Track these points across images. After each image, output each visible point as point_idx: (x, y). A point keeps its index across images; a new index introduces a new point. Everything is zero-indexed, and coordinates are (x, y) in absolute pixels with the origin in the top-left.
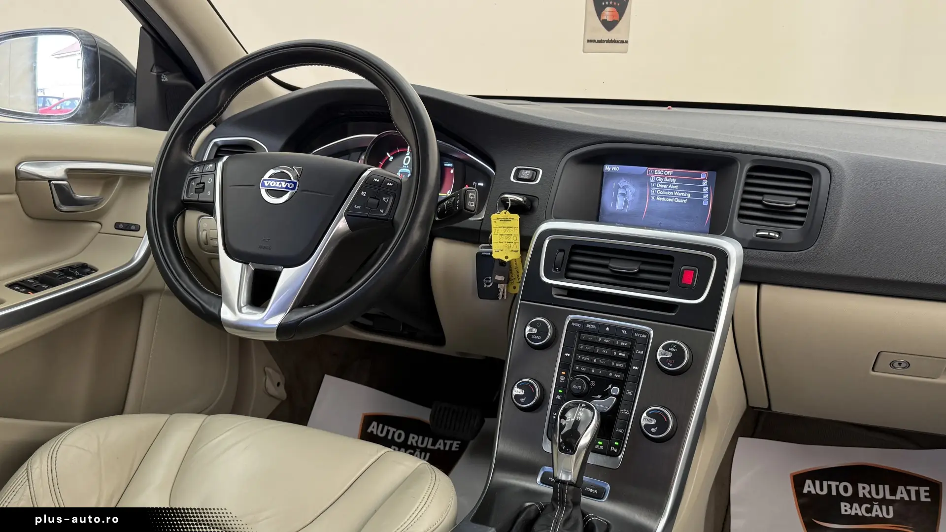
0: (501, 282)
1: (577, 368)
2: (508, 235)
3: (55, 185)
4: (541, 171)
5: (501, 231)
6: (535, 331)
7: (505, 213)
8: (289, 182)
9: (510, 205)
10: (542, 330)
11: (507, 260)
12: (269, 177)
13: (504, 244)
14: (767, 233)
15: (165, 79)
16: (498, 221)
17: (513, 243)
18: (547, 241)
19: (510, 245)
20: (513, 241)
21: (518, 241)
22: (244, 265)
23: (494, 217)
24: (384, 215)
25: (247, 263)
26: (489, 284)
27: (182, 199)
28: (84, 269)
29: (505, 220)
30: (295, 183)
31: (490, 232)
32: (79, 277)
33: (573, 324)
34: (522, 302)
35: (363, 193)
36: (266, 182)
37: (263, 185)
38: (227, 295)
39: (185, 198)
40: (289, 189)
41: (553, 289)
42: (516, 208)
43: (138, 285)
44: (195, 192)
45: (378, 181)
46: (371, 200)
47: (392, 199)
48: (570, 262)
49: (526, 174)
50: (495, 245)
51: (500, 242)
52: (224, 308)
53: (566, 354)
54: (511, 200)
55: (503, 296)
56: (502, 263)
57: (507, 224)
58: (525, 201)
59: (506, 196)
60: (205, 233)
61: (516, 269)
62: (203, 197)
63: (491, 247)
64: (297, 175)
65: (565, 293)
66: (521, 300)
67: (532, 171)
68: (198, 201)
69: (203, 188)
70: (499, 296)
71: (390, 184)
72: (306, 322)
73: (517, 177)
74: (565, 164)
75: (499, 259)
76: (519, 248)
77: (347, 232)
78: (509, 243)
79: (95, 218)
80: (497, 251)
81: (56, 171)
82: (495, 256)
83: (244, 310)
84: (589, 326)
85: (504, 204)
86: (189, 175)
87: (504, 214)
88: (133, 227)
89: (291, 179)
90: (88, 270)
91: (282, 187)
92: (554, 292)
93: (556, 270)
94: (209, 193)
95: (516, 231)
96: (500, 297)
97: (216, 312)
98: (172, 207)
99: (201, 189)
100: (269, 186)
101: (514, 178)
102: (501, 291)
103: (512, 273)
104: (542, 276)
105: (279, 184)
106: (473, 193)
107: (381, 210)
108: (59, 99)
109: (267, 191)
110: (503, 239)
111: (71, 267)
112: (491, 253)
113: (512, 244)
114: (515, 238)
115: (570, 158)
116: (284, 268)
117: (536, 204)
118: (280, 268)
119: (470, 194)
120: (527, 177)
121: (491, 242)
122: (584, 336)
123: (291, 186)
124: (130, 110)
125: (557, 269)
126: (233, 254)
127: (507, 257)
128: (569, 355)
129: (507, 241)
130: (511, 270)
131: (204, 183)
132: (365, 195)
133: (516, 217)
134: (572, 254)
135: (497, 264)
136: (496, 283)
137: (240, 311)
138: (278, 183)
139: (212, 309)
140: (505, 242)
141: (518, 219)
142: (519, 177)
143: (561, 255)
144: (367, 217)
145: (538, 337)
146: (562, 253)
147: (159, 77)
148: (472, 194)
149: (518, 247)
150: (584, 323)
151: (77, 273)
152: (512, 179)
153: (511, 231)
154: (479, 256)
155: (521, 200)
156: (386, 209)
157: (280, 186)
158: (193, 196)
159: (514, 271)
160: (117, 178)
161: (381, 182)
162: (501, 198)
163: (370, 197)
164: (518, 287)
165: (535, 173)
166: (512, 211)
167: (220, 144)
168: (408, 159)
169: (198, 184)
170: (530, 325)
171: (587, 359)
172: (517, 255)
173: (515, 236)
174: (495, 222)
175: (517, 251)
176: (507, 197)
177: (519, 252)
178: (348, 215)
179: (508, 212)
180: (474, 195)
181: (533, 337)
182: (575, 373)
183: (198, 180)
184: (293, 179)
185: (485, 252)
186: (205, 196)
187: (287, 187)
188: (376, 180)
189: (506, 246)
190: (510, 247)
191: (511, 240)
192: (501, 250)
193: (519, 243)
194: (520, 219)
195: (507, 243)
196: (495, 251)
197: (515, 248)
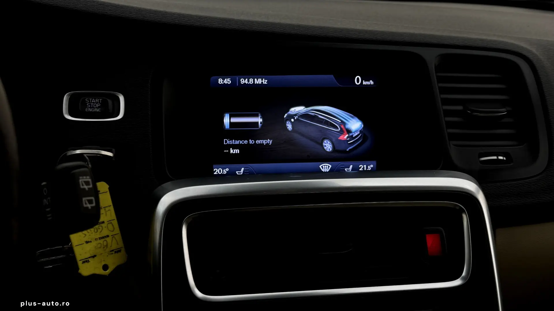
4: (120, 96)
11: (107, 273)
13: (94, 243)
14: (495, 158)
17: (110, 237)
18: (184, 226)
19: (105, 244)
20: (110, 234)
21: (117, 230)
50: (80, 250)
51: (87, 242)
54: (89, 157)
58: (115, 156)
59: (77, 151)
75: (91, 276)
76: (121, 244)
78: (101, 241)
80: (86, 261)
82: (85, 270)
95: (108, 213)
101: (70, 114)
113: (109, 240)
114: (110, 226)
120: (95, 110)
127: (105, 267)
129: (98, 236)
133: (106, 187)
140: (96, 239)
141: (108, 190)
142: (80, 110)
149: (119, 242)
155: (111, 154)
165: (109, 102)
173: (110, 222)
175: (119, 251)
176: (82, 154)
189: (99, 246)
190: (107, 245)
191: (105, 233)
192: (94, 256)
193: (120, 235)
194: (109, 188)
195: (99, 241)
196: (81, 262)
197: (114, 247)
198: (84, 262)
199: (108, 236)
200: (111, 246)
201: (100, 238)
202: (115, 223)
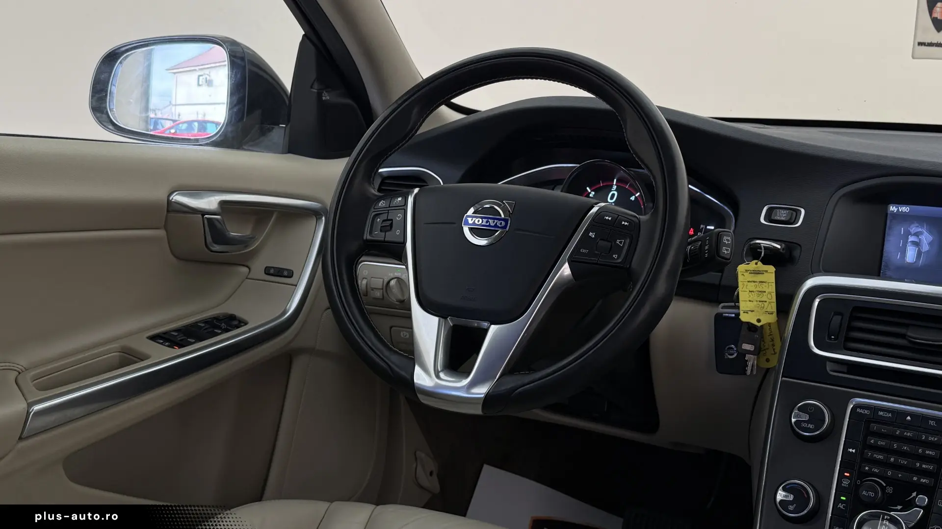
0: (749, 352)
1: (867, 468)
2: (760, 292)
3: (208, 219)
4: (803, 211)
5: (751, 287)
6: (805, 417)
7: (756, 264)
8: (499, 219)
9: (763, 254)
10: (816, 417)
11: (759, 324)
12: (473, 214)
13: (755, 303)
15: (326, 97)
16: (746, 274)
17: (768, 303)
18: (817, 302)
19: (763, 305)
20: (768, 301)
21: (774, 300)
22: (442, 319)
23: (741, 268)
24: (620, 260)
25: (445, 318)
26: (732, 354)
27: (365, 238)
28: (231, 322)
29: (757, 272)
30: (506, 221)
31: (738, 287)
32: (227, 331)
33: (858, 410)
34: (784, 379)
35: (591, 234)
36: (470, 219)
37: (467, 223)
38: (420, 356)
39: (369, 237)
40: (499, 227)
41: (828, 363)
42: (770, 258)
43: (290, 342)
44: (381, 231)
45: (610, 219)
46: (602, 243)
47: (628, 241)
48: (850, 328)
49: (782, 215)
50: (743, 305)
51: (750, 301)
52: (417, 369)
53: (851, 450)
54: (764, 247)
55: (752, 370)
56: (751, 327)
57: (759, 278)
58: (783, 249)
59: (758, 241)
60: (364, 282)
61: (771, 336)
62: (390, 237)
63: (738, 308)
64: (509, 211)
65: (845, 369)
66: (782, 377)
67: (791, 211)
68: (384, 242)
69: (391, 226)
70: (747, 371)
71: (626, 223)
72: (520, 393)
73: (768, 217)
74: (838, 201)
75: (748, 323)
76: (774, 309)
77: (569, 281)
78: (760, 303)
79: (244, 261)
80: (746, 312)
81: (209, 203)
82: (744, 318)
83: (442, 375)
84: (881, 413)
85: (754, 254)
86: (373, 210)
87: (753, 265)
88: (286, 273)
89: (501, 216)
90: (236, 323)
91: (489, 226)
92: (829, 367)
93: (830, 339)
94: (398, 232)
95: (770, 287)
96: (749, 372)
97: (408, 377)
98: (354, 246)
99: (388, 226)
100: (474, 223)
101: (765, 220)
102: (750, 364)
103: (763, 341)
104: (812, 347)
105: (487, 222)
106: (728, 236)
107: (614, 256)
108: (174, 121)
109: (471, 230)
110: (754, 297)
111: (217, 318)
112: (738, 315)
113: (766, 304)
114: (769, 296)
115: (844, 195)
116: (491, 324)
117: (796, 253)
118: (485, 324)
119: (725, 238)
120: (783, 219)
121: (738, 300)
122: (875, 427)
123: (501, 224)
124: (279, 134)
125: (833, 337)
126: (428, 306)
127: (759, 321)
128: (854, 451)
129: (759, 300)
130: (763, 337)
131: (392, 220)
132: (593, 237)
133: (771, 269)
134: (852, 318)
135: (745, 328)
136: (742, 354)
137: (438, 377)
138: (485, 220)
139: (403, 373)
140: (757, 301)
142: (772, 218)
143: (837, 319)
144: (596, 264)
145: (810, 426)
146: (839, 318)
147: (319, 95)
148: (727, 238)
149: (773, 307)
150: (875, 409)
151: (223, 325)
152: (762, 221)
153: (764, 287)
154: (719, 318)
155: (779, 247)
156: (620, 255)
157: (488, 224)
158: (378, 235)
159: (767, 339)
160: (272, 213)
161: (614, 220)
162: (750, 245)
163: (601, 240)
164: (776, 359)
165: (794, 213)
166: (765, 262)
167: (385, 175)
168: (613, 195)
169: (384, 221)
170: (800, 409)
171: (881, 457)
172: (772, 319)
173: (770, 293)
174: (743, 275)
175: (772, 313)
176: (760, 244)
177: (775, 314)
178: (572, 261)
179: (760, 263)
180: (729, 238)
181: (803, 425)
182: (863, 475)
183: (384, 217)
184: (503, 216)
185: (729, 313)
186: (393, 236)
187: (496, 226)
188: (607, 218)
189: (758, 306)
190: (764, 307)
191: (764, 299)
192: (752, 311)
193: (775, 303)
194: (775, 272)
195: (758, 303)
196: (743, 311)
197: (769, 310)
198: (744, 312)
199: (766, 302)
200: (767, 309)
201: (759, 301)
202: (774, 295)
